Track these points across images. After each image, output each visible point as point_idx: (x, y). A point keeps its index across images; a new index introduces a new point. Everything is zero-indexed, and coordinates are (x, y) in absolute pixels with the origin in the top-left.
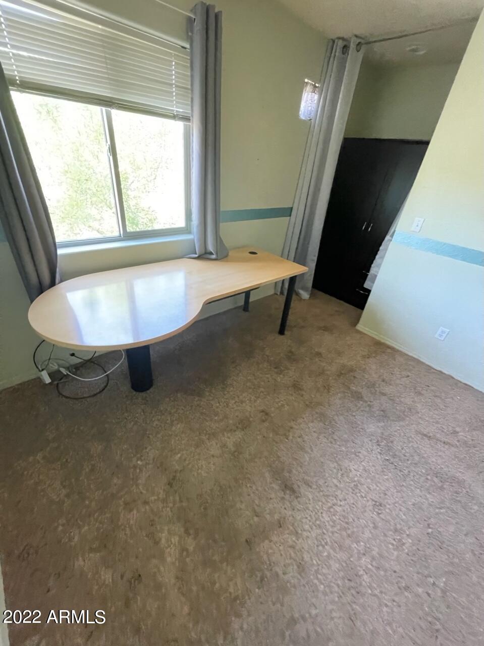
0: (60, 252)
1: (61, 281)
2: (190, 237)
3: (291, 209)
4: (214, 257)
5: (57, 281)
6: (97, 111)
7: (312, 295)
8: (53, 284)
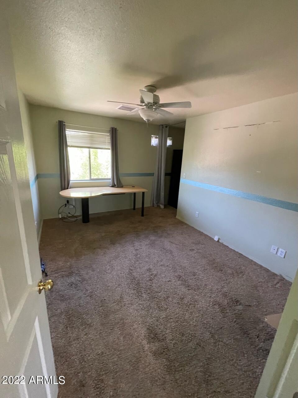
0: (71, 182)
1: (70, 188)
2: (110, 181)
3: (154, 173)
4: (116, 186)
5: (69, 188)
6: (87, 149)
7: (165, 206)
8: (68, 189)
